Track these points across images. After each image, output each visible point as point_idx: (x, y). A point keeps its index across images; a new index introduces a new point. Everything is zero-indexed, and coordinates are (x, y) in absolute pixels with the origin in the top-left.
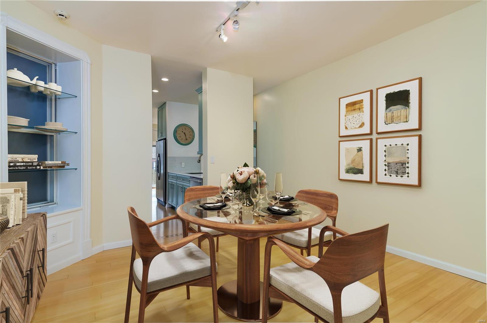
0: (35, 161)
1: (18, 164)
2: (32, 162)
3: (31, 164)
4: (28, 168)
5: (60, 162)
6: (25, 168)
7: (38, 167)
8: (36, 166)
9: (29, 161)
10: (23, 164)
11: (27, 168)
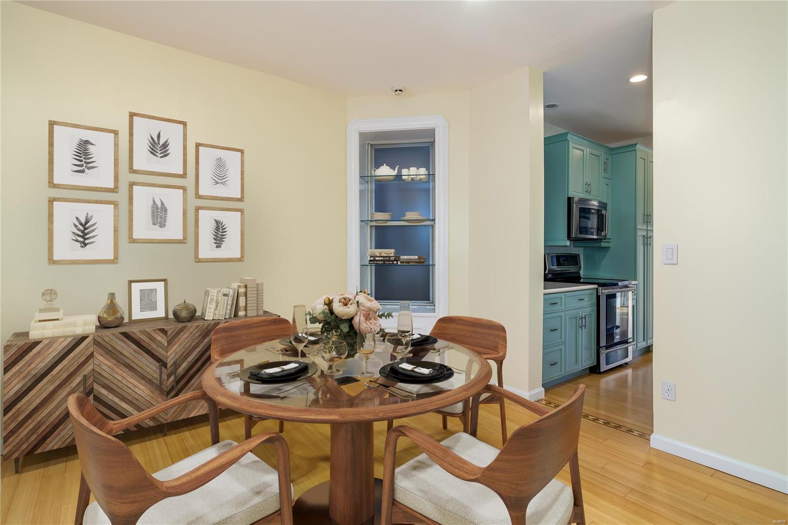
0: (391, 255)
1: (377, 259)
2: (389, 257)
3: (388, 258)
4: (386, 263)
5: (417, 257)
6: (382, 262)
7: (395, 262)
8: (393, 261)
9: (386, 255)
10: (381, 258)
11: (384, 263)
